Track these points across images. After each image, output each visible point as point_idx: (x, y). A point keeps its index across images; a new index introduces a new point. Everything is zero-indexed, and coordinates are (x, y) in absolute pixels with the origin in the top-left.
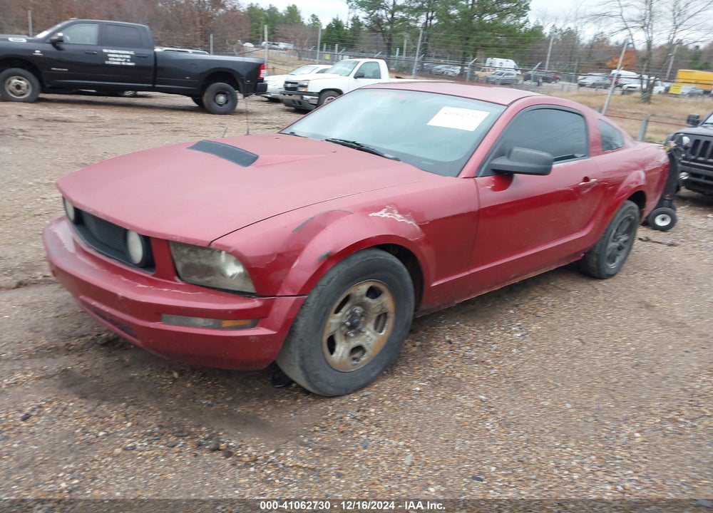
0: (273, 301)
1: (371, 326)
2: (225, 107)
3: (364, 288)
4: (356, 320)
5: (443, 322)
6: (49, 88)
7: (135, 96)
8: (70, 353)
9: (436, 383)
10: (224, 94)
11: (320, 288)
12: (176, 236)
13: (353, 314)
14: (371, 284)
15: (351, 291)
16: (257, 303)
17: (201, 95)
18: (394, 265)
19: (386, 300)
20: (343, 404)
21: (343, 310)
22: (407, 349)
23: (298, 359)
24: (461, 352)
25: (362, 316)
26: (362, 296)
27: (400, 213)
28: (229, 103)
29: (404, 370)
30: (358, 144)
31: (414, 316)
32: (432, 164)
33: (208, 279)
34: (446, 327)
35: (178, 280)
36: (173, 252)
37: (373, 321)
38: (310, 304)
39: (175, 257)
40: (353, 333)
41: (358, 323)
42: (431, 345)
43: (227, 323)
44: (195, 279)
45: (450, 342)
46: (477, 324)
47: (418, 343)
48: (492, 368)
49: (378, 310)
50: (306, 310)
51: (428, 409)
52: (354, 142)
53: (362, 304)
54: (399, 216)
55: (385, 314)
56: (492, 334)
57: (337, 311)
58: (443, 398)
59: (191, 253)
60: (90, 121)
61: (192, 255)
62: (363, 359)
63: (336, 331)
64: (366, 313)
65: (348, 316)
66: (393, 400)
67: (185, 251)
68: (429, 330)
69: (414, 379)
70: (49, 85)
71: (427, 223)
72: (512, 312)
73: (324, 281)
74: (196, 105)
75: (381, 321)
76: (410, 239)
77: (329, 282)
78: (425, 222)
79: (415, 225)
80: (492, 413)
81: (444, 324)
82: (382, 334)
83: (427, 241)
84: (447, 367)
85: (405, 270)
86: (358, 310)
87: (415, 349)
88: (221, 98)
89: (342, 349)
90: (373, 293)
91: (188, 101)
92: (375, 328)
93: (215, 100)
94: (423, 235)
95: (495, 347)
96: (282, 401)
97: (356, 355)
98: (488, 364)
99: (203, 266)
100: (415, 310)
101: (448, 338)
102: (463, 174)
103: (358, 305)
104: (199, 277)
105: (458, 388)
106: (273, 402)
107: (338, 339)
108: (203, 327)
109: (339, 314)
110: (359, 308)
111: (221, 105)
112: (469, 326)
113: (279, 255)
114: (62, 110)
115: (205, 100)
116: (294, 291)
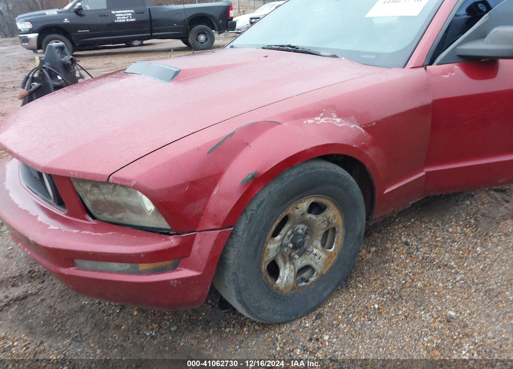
0: (193, 237)
1: (318, 243)
2: (206, 43)
3: (305, 205)
4: (301, 240)
5: (397, 220)
6: (79, 46)
7: (142, 45)
8: (32, 280)
9: (396, 298)
10: (204, 33)
11: (249, 213)
12: (74, 172)
13: (296, 234)
14: (313, 200)
15: (290, 211)
16: (173, 241)
17: (187, 38)
18: (338, 176)
19: (333, 214)
20: (294, 331)
21: (283, 232)
22: (361, 256)
23: (234, 293)
24: (420, 254)
25: (306, 233)
26: (303, 214)
27: (339, 116)
28: (208, 40)
29: (359, 282)
30: (293, 47)
31: (367, 224)
32: (374, 57)
33: (119, 216)
34: (401, 226)
35: (90, 218)
36: (77, 188)
37: (320, 238)
38: (240, 233)
39: (81, 194)
40: (298, 254)
41: (303, 243)
42: (387, 249)
43: (143, 267)
44: (106, 216)
45: (406, 244)
46: (433, 221)
47: (373, 249)
48: (457, 273)
49: (324, 226)
50: (236, 240)
51: (390, 332)
52: (289, 46)
53: (305, 222)
54: (338, 120)
55: (334, 229)
56: (451, 230)
57: (275, 234)
58: (406, 317)
59: (94, 188)
60: (105, 67)
61: (96, 191)
62: (312, 279)
63: (277, 256)
64: (312, 231)
65: (289, 236)
66: (349, 322)
67: (88, 187)
68: (383, 231)
69: (371, 292)
70: (78, 44)
71: (374, 124)
72: (468, 202)
73: (253, 206)
74: (185, 46)
75: (329, 236)
76: (354, 146)
77: (259, 206)
78: (371, 123)
79: (359, 128)
80: (467, 335)
81: (399, 223)
82: (332, 250)
83: (374, 143)
84: (406, 274)
85: (352, 179)
86: (301, 229)
87: (370, 256)
88: (202, 38)
89: (286, 274)
90: (316, 208)
91: (179, 43)
92: (323, 245)
93: (197, 40)
94: (370, 137)
95: (456, 245)
96: (228, 330)
97: (305, 275)
98: (452, 268)
99: (110, 202)
100: (367, 219)
101: (404, 240)
102: (410, 64)
103: (300, 223)
104: (110, 215)
105: (422, 303)
106: (219, 331)
107: (280, 263)
108: (119, 272)
109: (278, 237)
110: (301, 226)
111: (203, 43)
112: (425, 222)
113: (193, 183)
114: (88, 61)
115: (190, 40)
116: (216, 224)
